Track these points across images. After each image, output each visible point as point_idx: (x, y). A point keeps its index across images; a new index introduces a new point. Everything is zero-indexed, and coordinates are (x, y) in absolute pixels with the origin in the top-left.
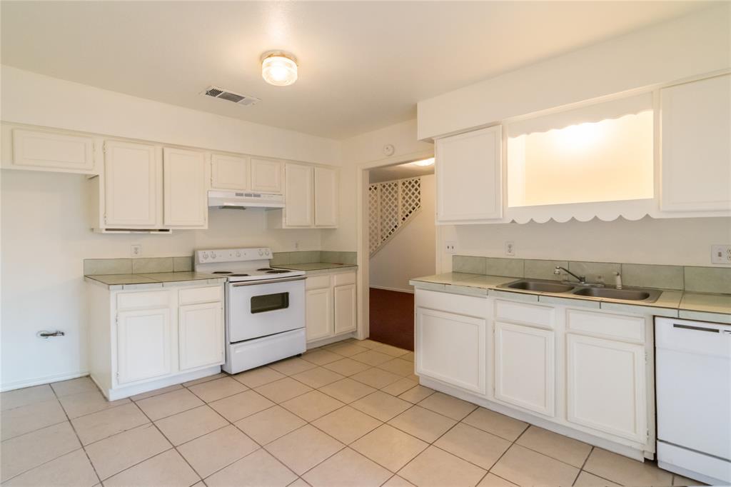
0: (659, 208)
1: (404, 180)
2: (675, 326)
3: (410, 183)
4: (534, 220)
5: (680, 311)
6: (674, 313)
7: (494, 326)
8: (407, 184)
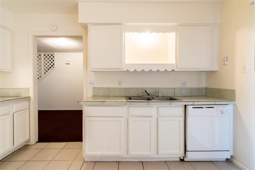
0: (177, 67)
1: (45, 53)
2: (193, 108)
3: (48, 55)
4: (136, 70)
5: (194, 102)
6: (192, 103)
7: (128, 120)
8: (46, 55)
